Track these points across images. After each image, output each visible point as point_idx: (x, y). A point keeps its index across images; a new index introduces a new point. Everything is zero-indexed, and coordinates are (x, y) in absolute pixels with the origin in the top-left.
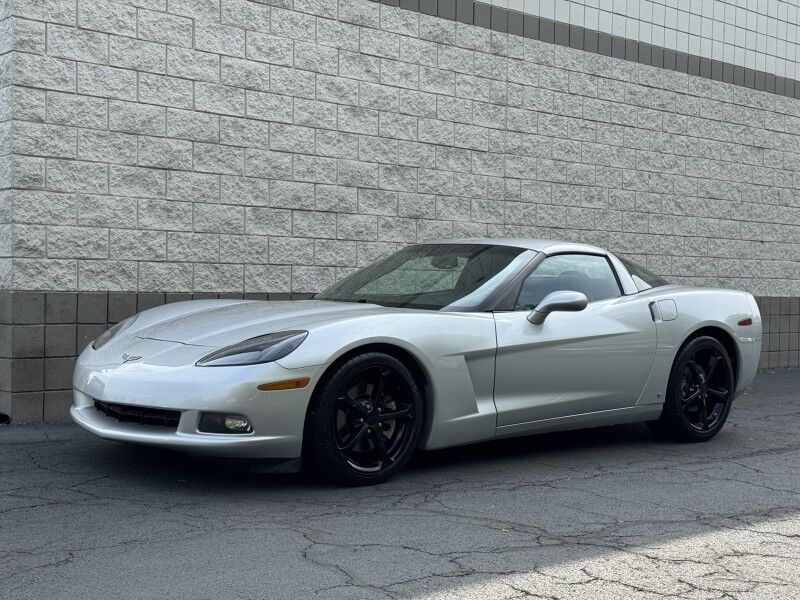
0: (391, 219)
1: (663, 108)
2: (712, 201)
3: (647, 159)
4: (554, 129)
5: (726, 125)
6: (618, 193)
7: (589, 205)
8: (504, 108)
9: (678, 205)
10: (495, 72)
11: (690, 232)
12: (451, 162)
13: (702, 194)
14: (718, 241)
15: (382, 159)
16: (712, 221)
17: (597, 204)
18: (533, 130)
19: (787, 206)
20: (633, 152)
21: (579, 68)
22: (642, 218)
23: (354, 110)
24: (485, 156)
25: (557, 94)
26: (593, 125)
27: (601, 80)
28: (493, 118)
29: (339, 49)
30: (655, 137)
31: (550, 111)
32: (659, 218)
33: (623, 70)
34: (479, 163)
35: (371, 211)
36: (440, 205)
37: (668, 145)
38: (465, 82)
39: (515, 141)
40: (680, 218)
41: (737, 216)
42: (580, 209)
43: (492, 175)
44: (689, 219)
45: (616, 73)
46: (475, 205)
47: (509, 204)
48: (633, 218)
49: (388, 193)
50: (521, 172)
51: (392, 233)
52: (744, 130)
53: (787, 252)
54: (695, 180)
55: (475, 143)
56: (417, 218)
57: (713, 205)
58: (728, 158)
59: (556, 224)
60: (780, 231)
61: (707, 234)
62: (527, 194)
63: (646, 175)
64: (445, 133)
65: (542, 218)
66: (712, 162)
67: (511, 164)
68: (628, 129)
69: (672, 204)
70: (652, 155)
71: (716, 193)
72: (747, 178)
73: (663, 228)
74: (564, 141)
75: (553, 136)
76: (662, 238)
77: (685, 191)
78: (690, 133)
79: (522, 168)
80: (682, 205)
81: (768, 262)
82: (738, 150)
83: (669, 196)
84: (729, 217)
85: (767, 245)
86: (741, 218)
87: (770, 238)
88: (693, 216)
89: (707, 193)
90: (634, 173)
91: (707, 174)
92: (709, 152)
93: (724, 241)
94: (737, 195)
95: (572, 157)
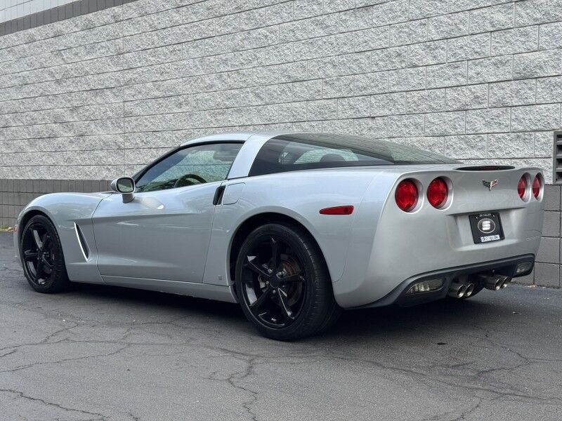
0: (72, 138)
1: (240, 10)
2: (296, 84)
3: (225, 62)
4: (152, 59)
6: (199, 96)
7: (180, 110)
8: (122, 56)
9: (257, 95)
10: (116, 33)
11: (270, 120)
12: (98, 98)
13: (283, 80)
15: (68, 105)
16: (297, 104)
17: (185, 108)
18: (139, 65)
19: (415, 66)
20: (212, 59)
21: (167, 7)
22: (223, 114)
23: (58, 82)
24: (114, 91)
25: (152, 33)
26: (180, 47)
27: (184, 9)
28: (117, 64)
29: (52, 52)
30: (233, 39)
31: (149, 47)
32: (239, 111)
34: (111, 95)
35: (66, 135)
36: (93, 126)
37: (246, 42)
38: (102, 47)
39: (129, 75)
40: (260, 107)
41: (332, 93)
42: (171, 115)
43: (115, 101)
44: (269, 107)
46: (109, 123)
47: (127, 119)
48: (215, 115)
49: (71, 123)
50: (133, 96)
51: (73, 146)
54: (276, 67)
55: (107, 84)
56: (82, 135)
57: (298, 87)
59: (155, 129)
61: (292, 119)
62: (138, 110)
63: (225, 76)
64: (93, 81)
65: (146, 126)
66: (297, 44)
67: (127, 92)
68: (207, 40)
69: (251, 96)
70: (230, 55)
72: (345, 49)
73: (243, 120)
74: (159, 66)
75: (152, 65)
77: (263, 81)
78: (269, 23)
79: (133, 93)
80: (261, 95)
82: (330, 21)
83: (248, 89)
84: (319, 97)
85: (380, 121)
86: (338, 95)
87: (387, 112)
88: (274, 103)
89: (289, 77)
90: (213, 76)
91: (290, 58)
92: (292, 34)
93: (313, 123)
94: (331, 71)
95: (166, 76)
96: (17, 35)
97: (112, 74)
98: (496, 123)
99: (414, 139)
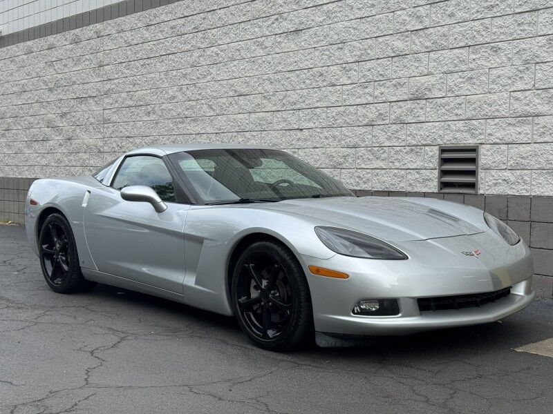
0: (62, 141)
1: (197, 30)
2: (241, 98)
3: (185, 75)
4: (126, 71)
5: (255, 21)
6: (164, 106)
8: (102, 68)
9: (210, 107)
11: (220, 129)
12: (83, 105)
13: (231, 94)
14: (247, 134)
15: (59, 111)
16: (241, 116)
17: (153, 117)
18: (116, 76)
19: (334, 85)
20: (175, 73)
21: (139, 25)
22: (183, 123)
23: (50, 90)
24: (96, 99)
25: (127, 48)
26: (149, 61)
27: (153, 27)
28: (98, 75)
29: (46, 63)
30: (191, 56)
31: (124, 61)
32: (196, 120)
33: (166, 13)
34: (93, 103)
35: (57, 138)
36: (78, 131)
37: (201, 59)
38: (86, 59)
39: (108, 86)
40: (212, 118)
41: (270, 107)
42: (141, 123)
43: (97, 109)
44: (219, 118)
45: (164, 18)
46: (91, 128)
47: (106, 125)
48: (176, 123)
49: (60, 128)
50: (111, 105)
51: (62, 148)
52: (277, 19)
53: (334, 137)
54: (225, 82)
55: (90, 93)
56: (69, 139)
57: (242, 100)
58: (260, 52)
59: (128, 134)
60: (324, 115)
61: (237, 129)
62: (114, 118)
63: (184, 88)
64: (78, 90)
65: (121, 132)
66: (242, 62)
67: (106, 100)
68: (170, 56)
69: (205, 107)
70: (189, 70)
71: (243, 90)
72: (280, 68)
73: (198, 129)
74: (132, 78)
75: (127, 77)
76: (198, 137)
77: (215, 94)
78: (220, 42)
79: (111, 101)
80: (213, 107)
81: (307, 150)
82: (270, 42)
83: (203, 101)
84: (259, 110)
85: (306, 133)
86: (274, 108)
87: (311, 125)
88: (223, 114)
89: (236, 91)
90: (175, 89)
91: (236, 75)
92: (238, 53)
93: (254, 133)
94: (269, 87)
95: (137, 88)
96: (17, 46)
97: (94, 84)
98: (395, 138)
99: (333, 150)
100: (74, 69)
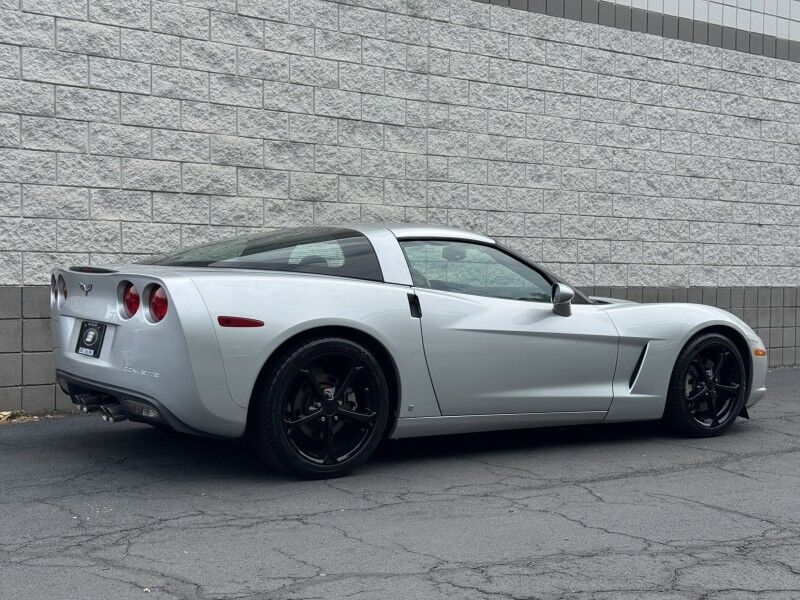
0: (280, 203)
1: (631, 76)
3: (610, 134)
4: (490, 100)
5: (713, 93)
6: (573, 171)
7: (537, 185)
8: (425, 77)
9: (650, 184)
10: (414, 35)
11: (666, 215)
12: (358, 137)
13: (682, 172)
14: (703, 225)
16: (695, 202)
17: (545, 184)
18: (464, 101)
19: (792, 184)
20: (592, 125)
21: (522, 31)
22: (604, 199)
23: (230, 78)
24: (402, 131)
25: (493, 60)
26: (541, 95)
27: (550, 44)
28: (411, 88)
29: (210, 10)
30: (620, 109)
31: (485, 79)
32: (627, 199)
33: (578, 33)
34: (394, 138)
35: (258, 193)
36: (344, 186)
37: (637, 117)
38: (375, 48)
39: (440, 114)
40: (654, 199)
41: (727, 196)
42: (523, 190)
43: (411, 152)
44: (665, 200)
45: (570, 36)
46: (389, 185)
47: (433, 184)
48: (593, 200)
49: (276, 173)
50: (448, 149)
51: (281, 218)
52: (736, 99)
53: (791, 236)
54: (673, 156)
56: (314, 201)
57: (696, 184)
58: (715, 130)
59: (494, 206)
60: (783, 213)
61: (689, 217)
62: (456, 173)
63: (609, 151)
64: (349, 105)
65: (476, 201)
66: (694, 137)
67: (434, 139)
68: (585, 99)
69: (643, 183)
70: (617, 128)
71: (701, 172)
72: (740, 154)
73: (633, 210)
74: (503, 113)
75: (489, 108)
76: (631, 222)
77: (660, 169)
78: (666, 103)
79: (449, 144)
80: (656, 185)
81: (767, 247)
82: (728, 122)
83: (640, 175)
84: (716, 198)
85: (766, 229)
86: (733, 198)
87: (770, 221)
88: (670, 197)
89: (689, 170)
90: (593, 149)
91: (688, 150)
92: (690, 124)
93: (711, 224)
94: (727, 173)
95: (514, 131)
97: (395, 102)
99: (792, 248)
100: (327, 54)
